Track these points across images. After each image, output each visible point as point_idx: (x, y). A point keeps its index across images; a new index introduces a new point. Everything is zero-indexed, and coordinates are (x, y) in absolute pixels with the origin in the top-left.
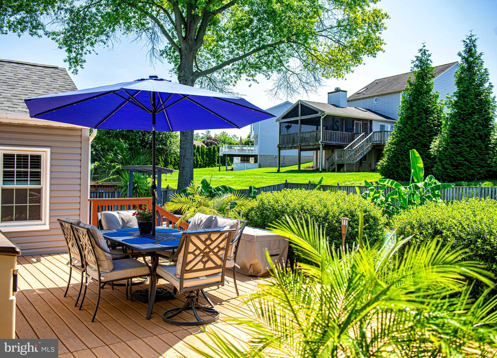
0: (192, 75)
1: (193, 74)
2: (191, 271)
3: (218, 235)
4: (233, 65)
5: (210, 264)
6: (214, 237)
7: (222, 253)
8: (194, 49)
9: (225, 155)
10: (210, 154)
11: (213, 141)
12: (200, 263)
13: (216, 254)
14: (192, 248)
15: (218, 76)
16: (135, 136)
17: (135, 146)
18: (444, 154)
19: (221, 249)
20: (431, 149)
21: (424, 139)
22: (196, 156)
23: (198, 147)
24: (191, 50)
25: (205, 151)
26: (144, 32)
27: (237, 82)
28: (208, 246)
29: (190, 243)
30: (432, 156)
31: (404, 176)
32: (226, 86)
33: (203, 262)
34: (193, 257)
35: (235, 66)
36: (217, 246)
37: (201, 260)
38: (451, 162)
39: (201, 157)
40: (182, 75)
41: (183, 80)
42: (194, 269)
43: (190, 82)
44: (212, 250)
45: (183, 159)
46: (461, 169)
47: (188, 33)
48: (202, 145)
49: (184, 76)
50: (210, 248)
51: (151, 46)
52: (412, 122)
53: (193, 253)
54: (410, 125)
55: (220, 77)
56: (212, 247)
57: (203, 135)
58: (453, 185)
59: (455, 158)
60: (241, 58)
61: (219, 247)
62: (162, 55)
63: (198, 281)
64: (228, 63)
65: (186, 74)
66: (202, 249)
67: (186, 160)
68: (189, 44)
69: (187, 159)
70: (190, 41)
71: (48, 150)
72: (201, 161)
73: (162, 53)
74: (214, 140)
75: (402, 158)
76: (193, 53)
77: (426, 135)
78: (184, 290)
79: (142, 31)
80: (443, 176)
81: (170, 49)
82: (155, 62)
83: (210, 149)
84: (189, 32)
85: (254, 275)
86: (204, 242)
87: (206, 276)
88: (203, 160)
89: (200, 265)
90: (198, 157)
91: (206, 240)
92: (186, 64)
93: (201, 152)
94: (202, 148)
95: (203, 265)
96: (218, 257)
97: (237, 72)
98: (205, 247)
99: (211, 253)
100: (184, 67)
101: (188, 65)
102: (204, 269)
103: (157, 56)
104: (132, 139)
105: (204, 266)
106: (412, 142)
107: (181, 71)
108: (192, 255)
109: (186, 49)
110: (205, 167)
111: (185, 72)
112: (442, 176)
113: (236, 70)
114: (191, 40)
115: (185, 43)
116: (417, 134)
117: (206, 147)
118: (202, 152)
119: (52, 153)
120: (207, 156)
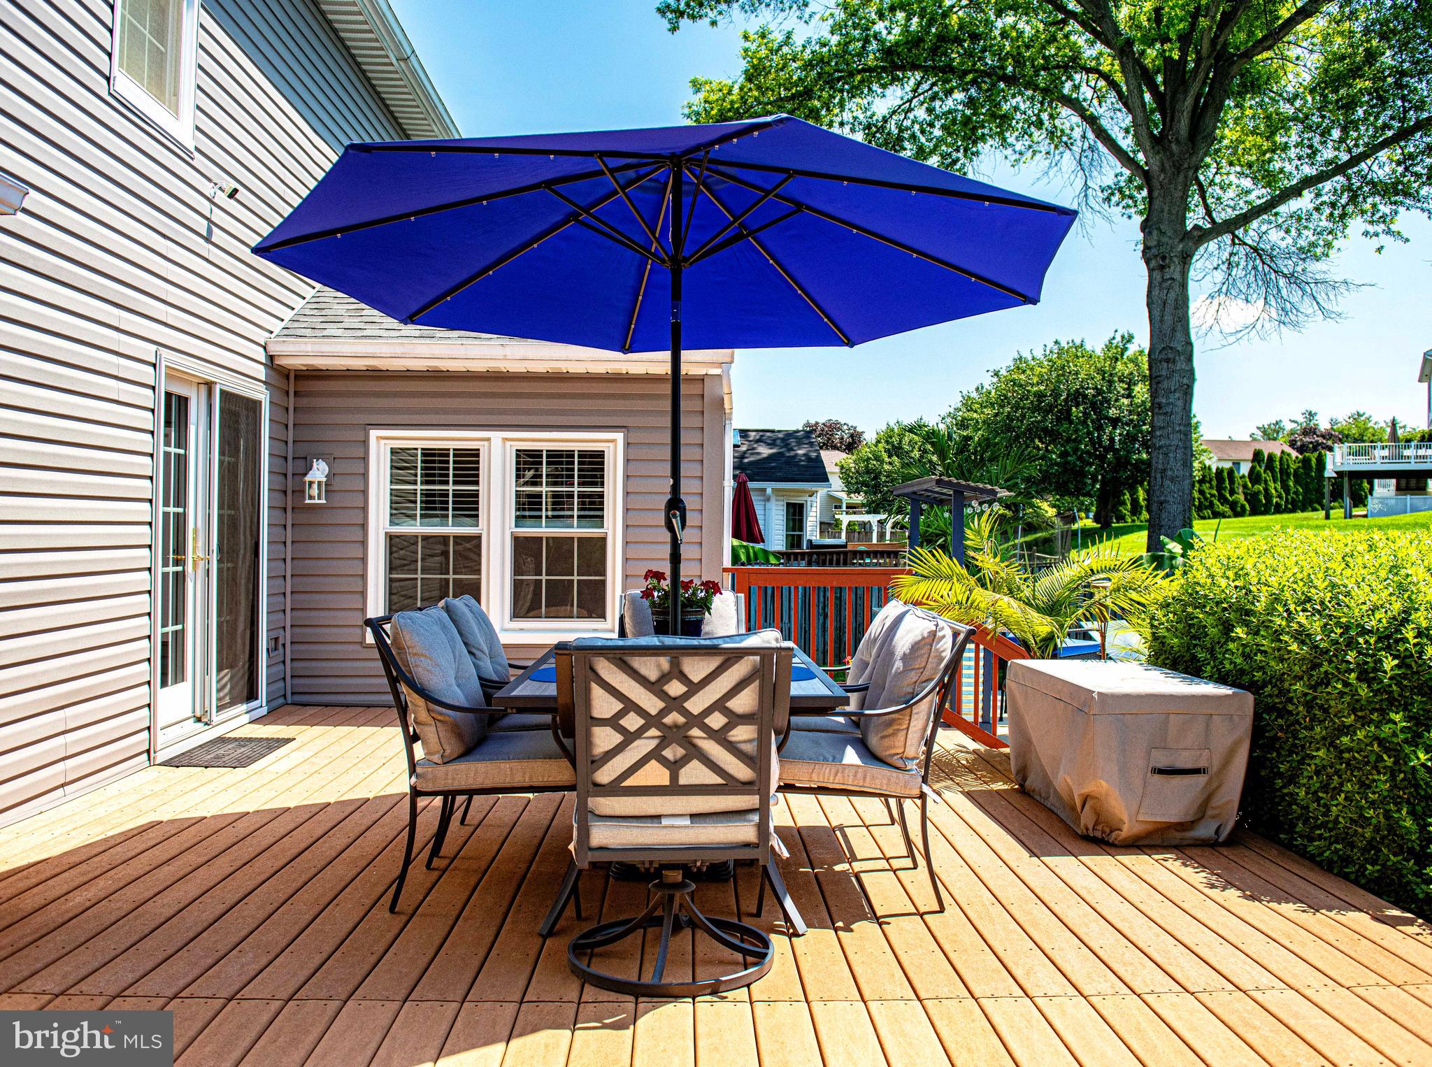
0: (1182, 240)
1: (1186, 236)
2: (615, 789)
3: (712, 663)
4: (1318, 195)
5: (694, 773)
6: (696, 669)
7: (743, 733)
8: (1186, 165)
9: (1340, 474)
10: (1307, 474)
11: (1320, 440)
12: (653, 762)
13: (720, 736)
14: (603, 705)
15: (1283, 239)
16: (1076, 431)
17: (1075, 457)
19: (736, 719)
22: (1266, 481)
23: (1271, 457)
24: (1178, 169)
25: (1293, 466)
26: (1068, 151)
27: (1335, 243)
28: (675, 704)
29: (594, 685)
32: (1313, 266)
33: (664, 762)
34: (617, 738)
35: (1325, 198)
36: (719, 705)
37: (655, 755)
39: (1279, 486)
40: (1152, 243)
41: (1156, 256)
42: (627, 783)
43: (1176, 260)
44: (698, 720)
45: (1159, 480)
47: (1168, 124)
48: (1283, 452)
49: (1159, 244)
50: (685, 713)
51: (1079, 183)
53: (613, 722)
55: (1289, 240)
56: (696, 705)
57: (1294, 425)
60: (1340, 169)
61: (727, 712)
62: (1108, 199)
63: (650, 831)
64: (1296, 191)
65: (1164, 240)
66: (653, 712)
67: (1167, 483)
68: (1172, 155)
69: (1172, 479)
70: (1174, 147)
71: (619, 437)
72: (1280, 496)
73: (1109, 194)
74: (1323, 436)
76: (1186, 177)
78: (591, 857)
79: (1061, 149)
81: (1130, 180)
82: (1091, 223)
83: (1306, 462)
84: (1172, 120)
85: (1098, 834)
86: (655, 687)
87: (692, 816)
88: (1287, 492)
89: (655, 774)
90: (1272, 484)
91: (665, 678)
92: (1162, 211)
93: (1281, 470)
94: (1281, 458)
95: (667, 773)
96: (732, 748)
97: (1331, 214)
98: (661, 704)
99: (695, 732)
100: (1160, 221)
101: (1170, 212)
102: (674, 789)
103: (1097, 207)
104: (1069, 440)
105: (674, 777)
107: (1150, 233)
108: (608, 730)
109: (1163, 170)
110: (1293, 511)
111: (1162, 233)
113: (1327, 211)
114: (1178, 142)
115: (1158, 153)
117: (1294, 454)
118: (1284, 472)
119: (628, 445)
120: (1297, 482)
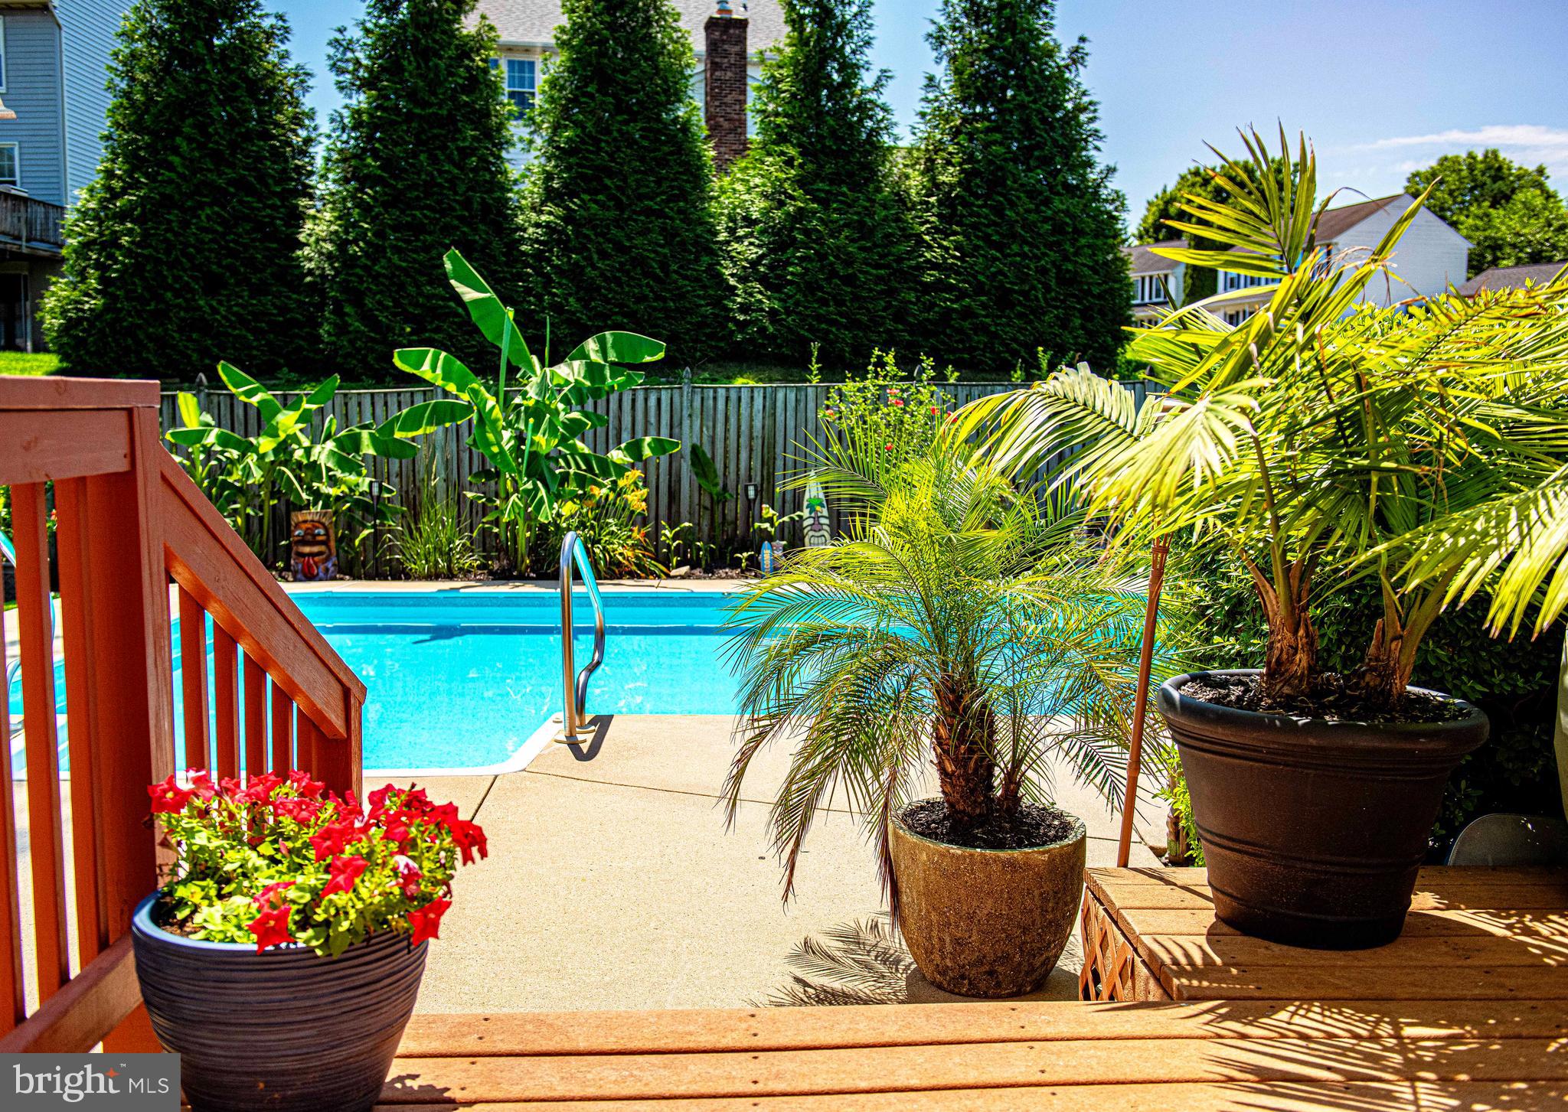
18: (365, 268)
20: (301, 245)
21: (266, 206)
30: (309, 279)
31: (195, 356)
38: (397, 303)
46: (438, 330)
52: (202, 128)
54: (190, 139)
58: (640, 377)
59: (412, 290)
75: (177, 279)
77: (267, 185)
80: (370, 359)
106: (218, 215)
112: (365, 357)
116: (230, 182)
